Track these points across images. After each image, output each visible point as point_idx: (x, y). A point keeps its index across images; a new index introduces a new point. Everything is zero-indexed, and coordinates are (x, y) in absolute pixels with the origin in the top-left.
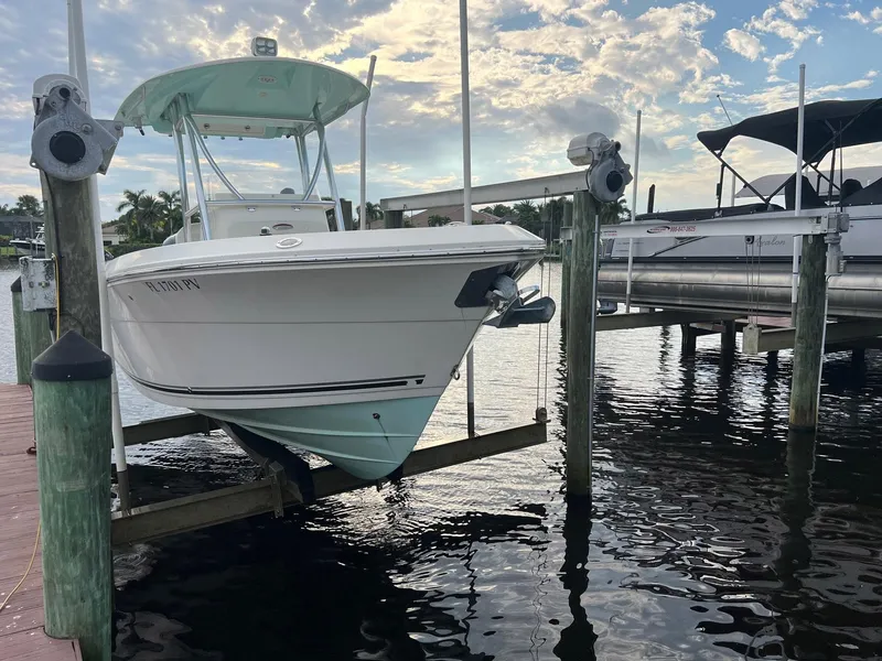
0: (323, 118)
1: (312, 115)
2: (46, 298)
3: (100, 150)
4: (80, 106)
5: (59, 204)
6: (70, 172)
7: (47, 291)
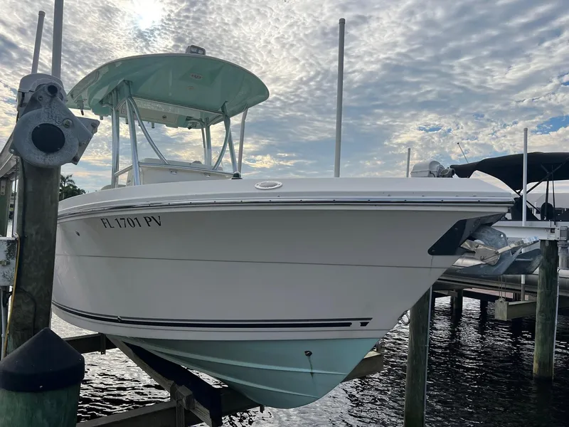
0: (228, 111)
1: (220, 110)
2: (4, 276)
3: (77, 142)
4: (63, 102)
5: (30, 188)
6: (47, 160)
7: (6, 269)
